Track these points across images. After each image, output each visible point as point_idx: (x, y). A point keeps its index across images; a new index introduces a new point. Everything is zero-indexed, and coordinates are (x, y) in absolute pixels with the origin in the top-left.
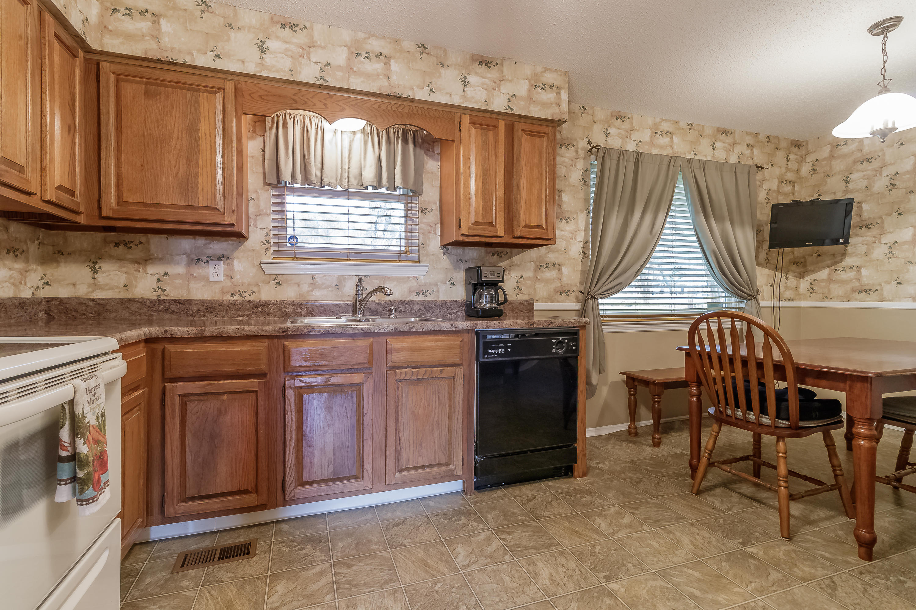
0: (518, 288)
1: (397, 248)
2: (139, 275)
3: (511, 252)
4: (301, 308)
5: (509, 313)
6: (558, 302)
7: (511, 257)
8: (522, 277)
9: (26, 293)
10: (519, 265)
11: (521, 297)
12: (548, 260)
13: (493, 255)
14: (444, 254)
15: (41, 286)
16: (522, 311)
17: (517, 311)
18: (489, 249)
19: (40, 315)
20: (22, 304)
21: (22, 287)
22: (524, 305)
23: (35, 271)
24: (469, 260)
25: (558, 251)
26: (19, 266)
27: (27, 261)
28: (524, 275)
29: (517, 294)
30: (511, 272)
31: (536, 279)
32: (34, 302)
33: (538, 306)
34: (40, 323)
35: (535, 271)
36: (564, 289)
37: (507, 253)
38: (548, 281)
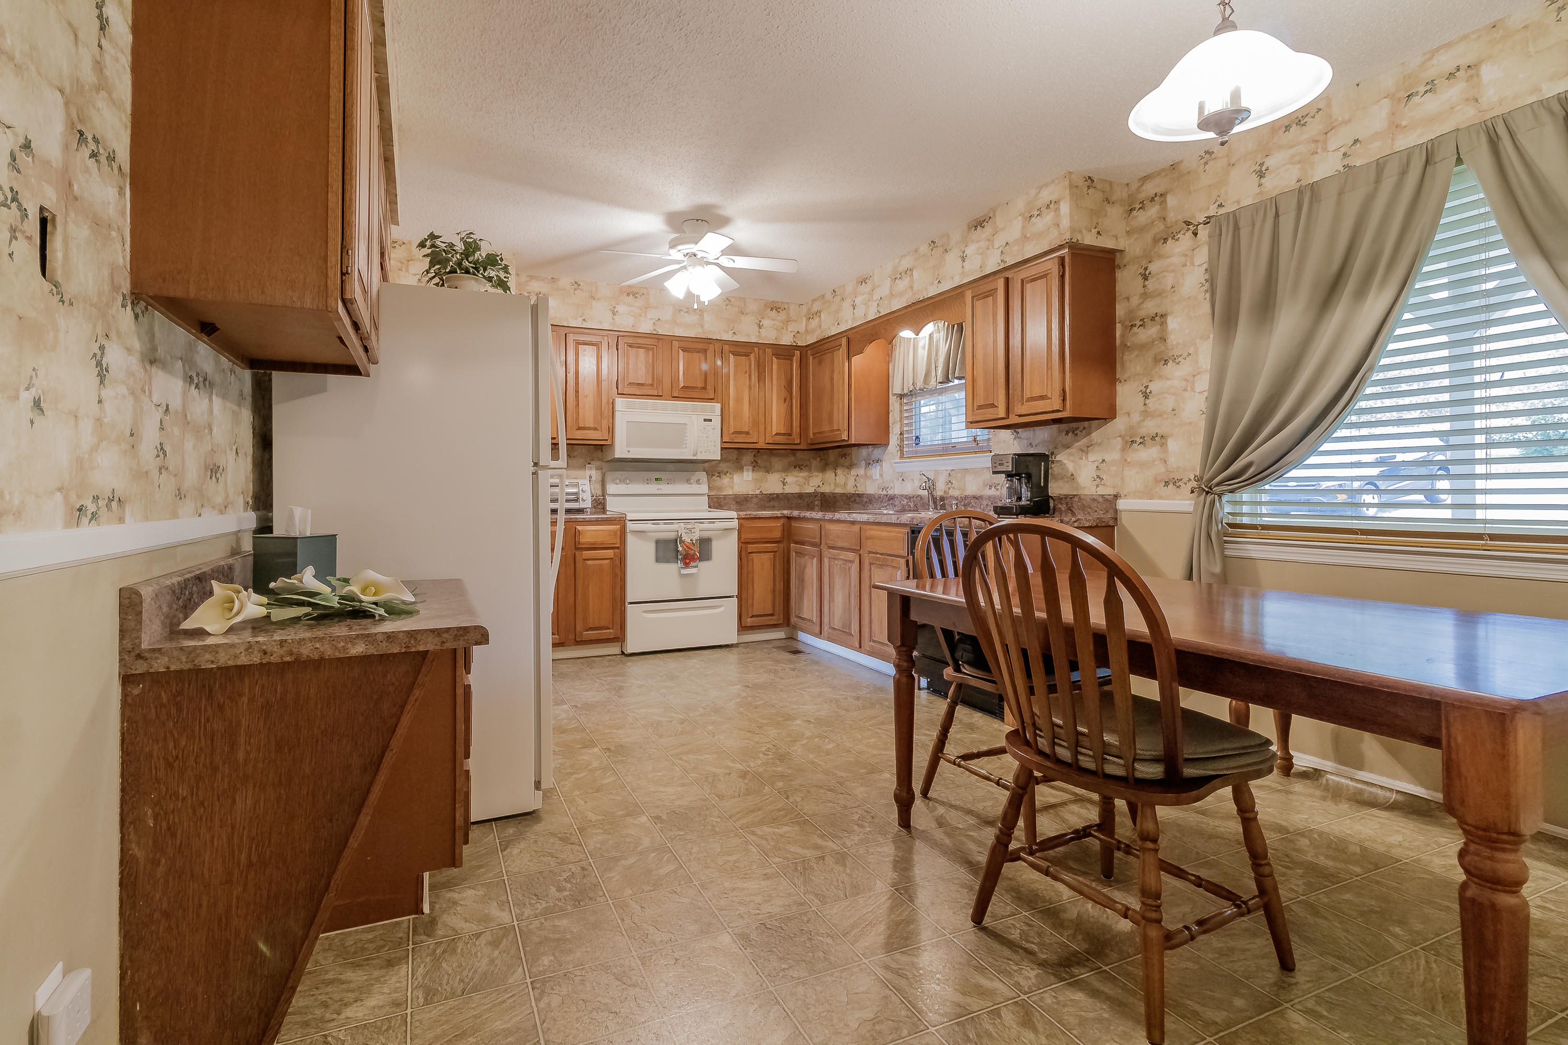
0: (1098, 477)
1: (965, 439)
3: (1090, 427)
4: (911, 502)
5: (1079, 513)
6: (1161, 498)
7: (1089, 434)
8: (1103, 460)
9: (810, 490)
10: (1100, 444)
11: (1102, 491)
12: (1143, 431)
13: (1067, 434)
14: (1015, 439)
15: (821, 485)
16: (1096, 511)
17: (1089, 510)
18: (1064, 426)
19: (816, 503)
20: (800, 496)
21: (806, 486)
22: (1098, 502)
23: (817, 476)
24: (1039, 443)
25: (1160, 415)
26: (804, 474)
27: (810, 470)
28: (1108, 458)
29: (1097, 486)
30: (1089, 455)
31: (1124, 462)
32: (814, 495)
33: (1122, 504)
34: (817, 508)
35: (1123, 450)
36: (1172, 476)
37: (1084, 428)
38: (1143, 465)
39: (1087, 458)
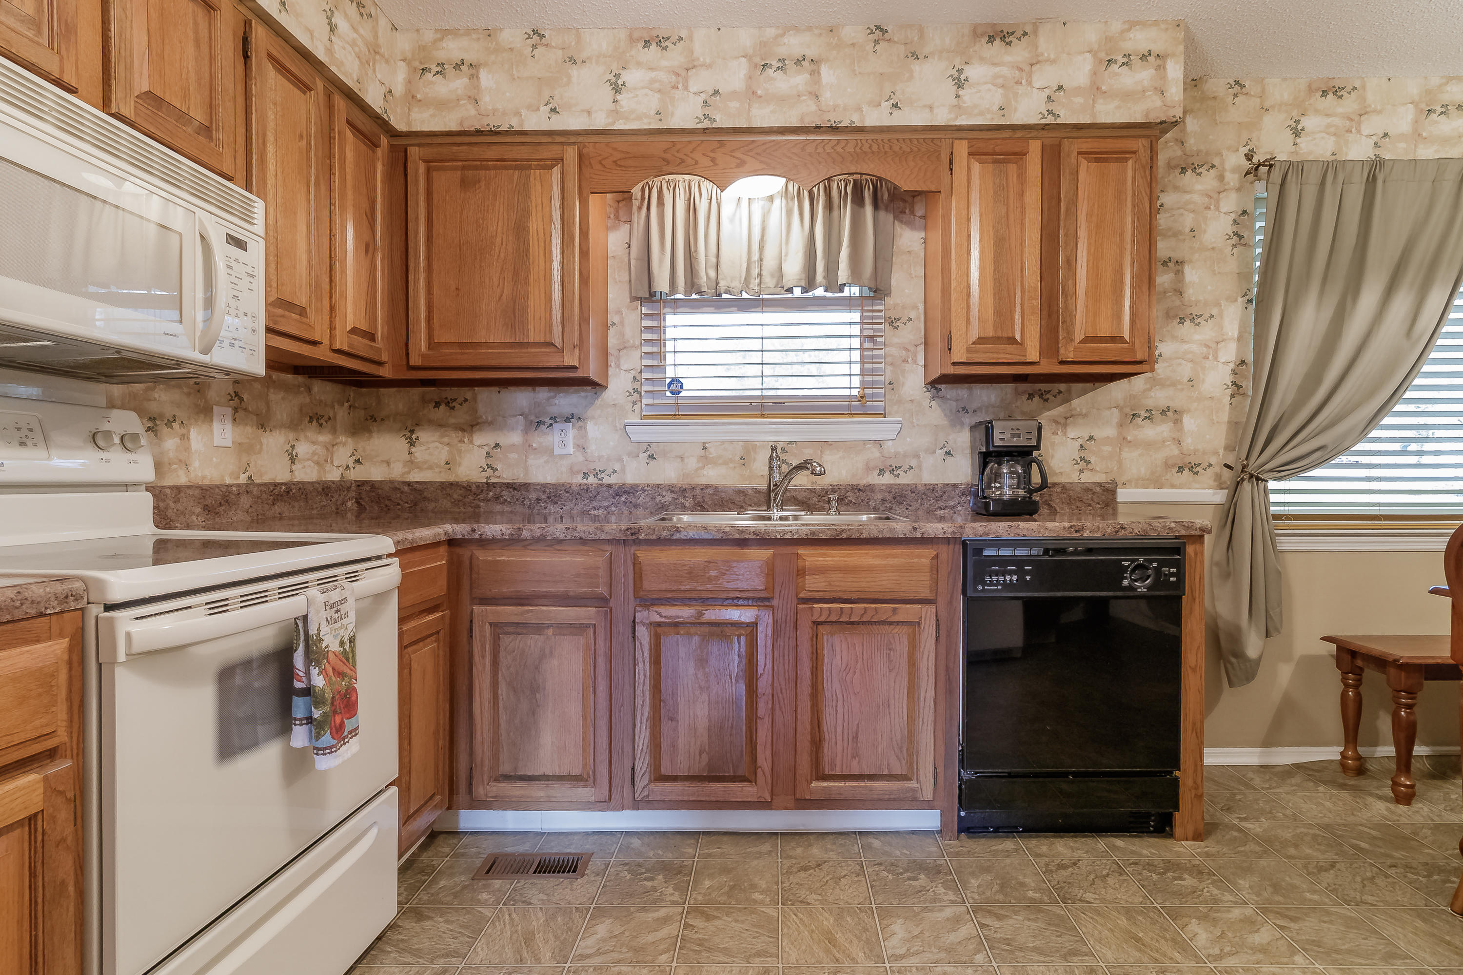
0: (1082, 459)
1: (847, 392)
2: (463, 447)
3: (1069, 391)
4: (685, 497)
5: (1062, 509)
6: (1173, 486)
7: (1068, 400)
8: (1091, 438)
9: (333, 475)
10: (1085, 416)
11: (1088, 478)
12: (1150, 403)
13: (1031, 396)
14: (933, 398)
15: (351, 465)
16: (1090, 505)
17: (1078, 504)
18: (1023, 386)
19: (349, 504)
20: (325, 489)
21: (328, 467)
22: (1094, 493)
23: (344, 444)
24: (980, 408)
25: (1173, 384)
26: (324, 438)
27: (334, 431)
28: (1098, 434)
29: (1081, 471)
30: (1069, 430)
31: (1123, 441)
32: (342, 486)
33: (1123, 495)
34: (349, 515)
35: (1121, 425)
36: (1187, 460)
37: (1060, 392)
38: (1149, 445)
39: (1065, 434)
